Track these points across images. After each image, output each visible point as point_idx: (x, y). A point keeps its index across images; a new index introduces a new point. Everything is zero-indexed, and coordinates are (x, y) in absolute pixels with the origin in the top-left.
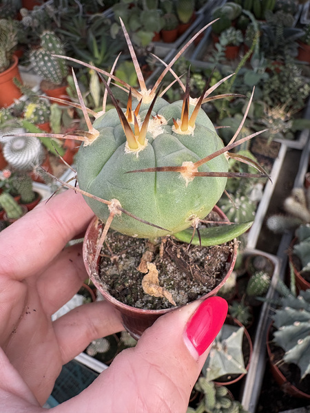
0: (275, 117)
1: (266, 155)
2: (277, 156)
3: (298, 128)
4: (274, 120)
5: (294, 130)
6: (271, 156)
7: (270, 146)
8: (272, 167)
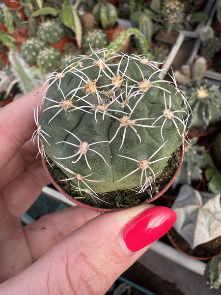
0: (172, 8)
1: (166, 41)
2: (175, 42)
3: (196, 20)
4: (171, 10)
5: (192, 22)
6: (170, 42)
7: (171, 34)
8: (170, 51)
